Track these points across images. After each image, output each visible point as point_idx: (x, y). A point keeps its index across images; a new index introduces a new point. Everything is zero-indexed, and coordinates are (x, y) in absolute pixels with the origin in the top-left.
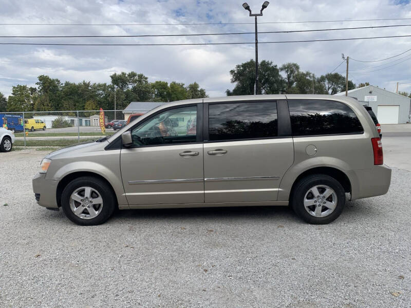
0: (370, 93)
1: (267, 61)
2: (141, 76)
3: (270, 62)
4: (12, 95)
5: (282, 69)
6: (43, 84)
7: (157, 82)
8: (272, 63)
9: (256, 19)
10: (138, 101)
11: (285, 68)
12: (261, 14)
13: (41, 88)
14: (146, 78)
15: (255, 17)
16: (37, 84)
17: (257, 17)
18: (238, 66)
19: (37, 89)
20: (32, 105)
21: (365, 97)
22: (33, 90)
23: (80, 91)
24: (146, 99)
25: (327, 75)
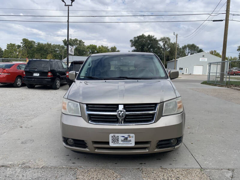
0: (203, 56)
1: (151, 35)
2: (80, 41)
3: (153, 36)
4: (6, 49)
5: (160, 40)
6: (25, 43)
7: (91, 45)
8: (154, 36)
9: (68, 8)
10: (78, 55)
11: (162, 40)
12: (71, 5)
13: (23, 46)
14: (84, 43)
15: (68, 6)
16: (21, 43)
17: (69, 7)
18: (135, 38)
19: (21, 46)
20: (18, 55)
21: (200, 58)
22: (19, 46)
23: (45, 49)
24: (82, 55)
25: (188, 45)
